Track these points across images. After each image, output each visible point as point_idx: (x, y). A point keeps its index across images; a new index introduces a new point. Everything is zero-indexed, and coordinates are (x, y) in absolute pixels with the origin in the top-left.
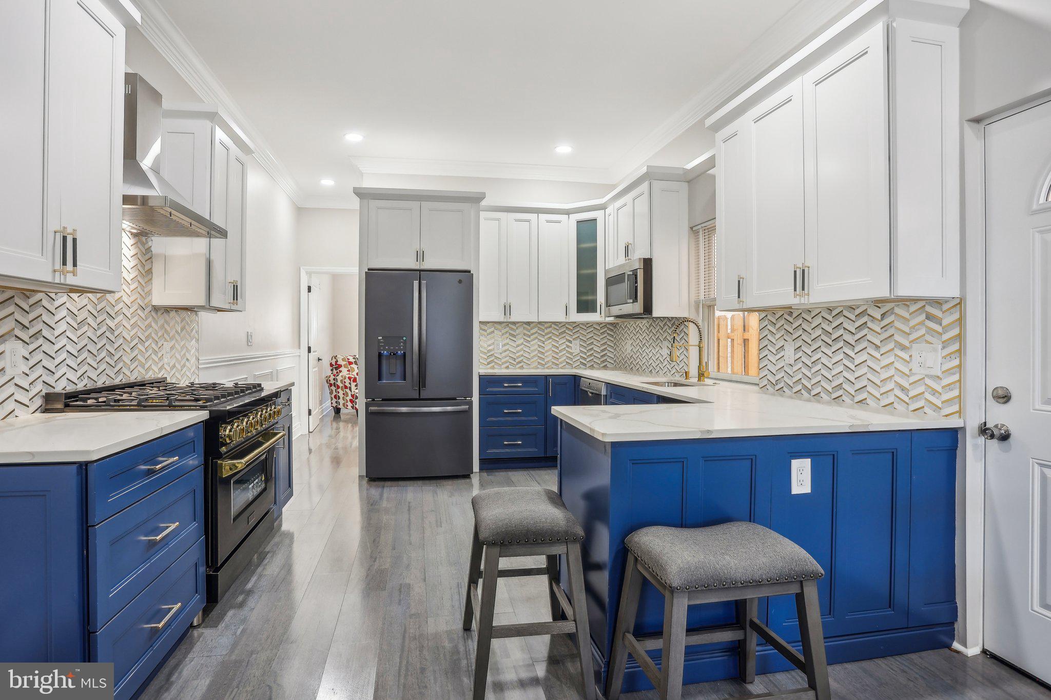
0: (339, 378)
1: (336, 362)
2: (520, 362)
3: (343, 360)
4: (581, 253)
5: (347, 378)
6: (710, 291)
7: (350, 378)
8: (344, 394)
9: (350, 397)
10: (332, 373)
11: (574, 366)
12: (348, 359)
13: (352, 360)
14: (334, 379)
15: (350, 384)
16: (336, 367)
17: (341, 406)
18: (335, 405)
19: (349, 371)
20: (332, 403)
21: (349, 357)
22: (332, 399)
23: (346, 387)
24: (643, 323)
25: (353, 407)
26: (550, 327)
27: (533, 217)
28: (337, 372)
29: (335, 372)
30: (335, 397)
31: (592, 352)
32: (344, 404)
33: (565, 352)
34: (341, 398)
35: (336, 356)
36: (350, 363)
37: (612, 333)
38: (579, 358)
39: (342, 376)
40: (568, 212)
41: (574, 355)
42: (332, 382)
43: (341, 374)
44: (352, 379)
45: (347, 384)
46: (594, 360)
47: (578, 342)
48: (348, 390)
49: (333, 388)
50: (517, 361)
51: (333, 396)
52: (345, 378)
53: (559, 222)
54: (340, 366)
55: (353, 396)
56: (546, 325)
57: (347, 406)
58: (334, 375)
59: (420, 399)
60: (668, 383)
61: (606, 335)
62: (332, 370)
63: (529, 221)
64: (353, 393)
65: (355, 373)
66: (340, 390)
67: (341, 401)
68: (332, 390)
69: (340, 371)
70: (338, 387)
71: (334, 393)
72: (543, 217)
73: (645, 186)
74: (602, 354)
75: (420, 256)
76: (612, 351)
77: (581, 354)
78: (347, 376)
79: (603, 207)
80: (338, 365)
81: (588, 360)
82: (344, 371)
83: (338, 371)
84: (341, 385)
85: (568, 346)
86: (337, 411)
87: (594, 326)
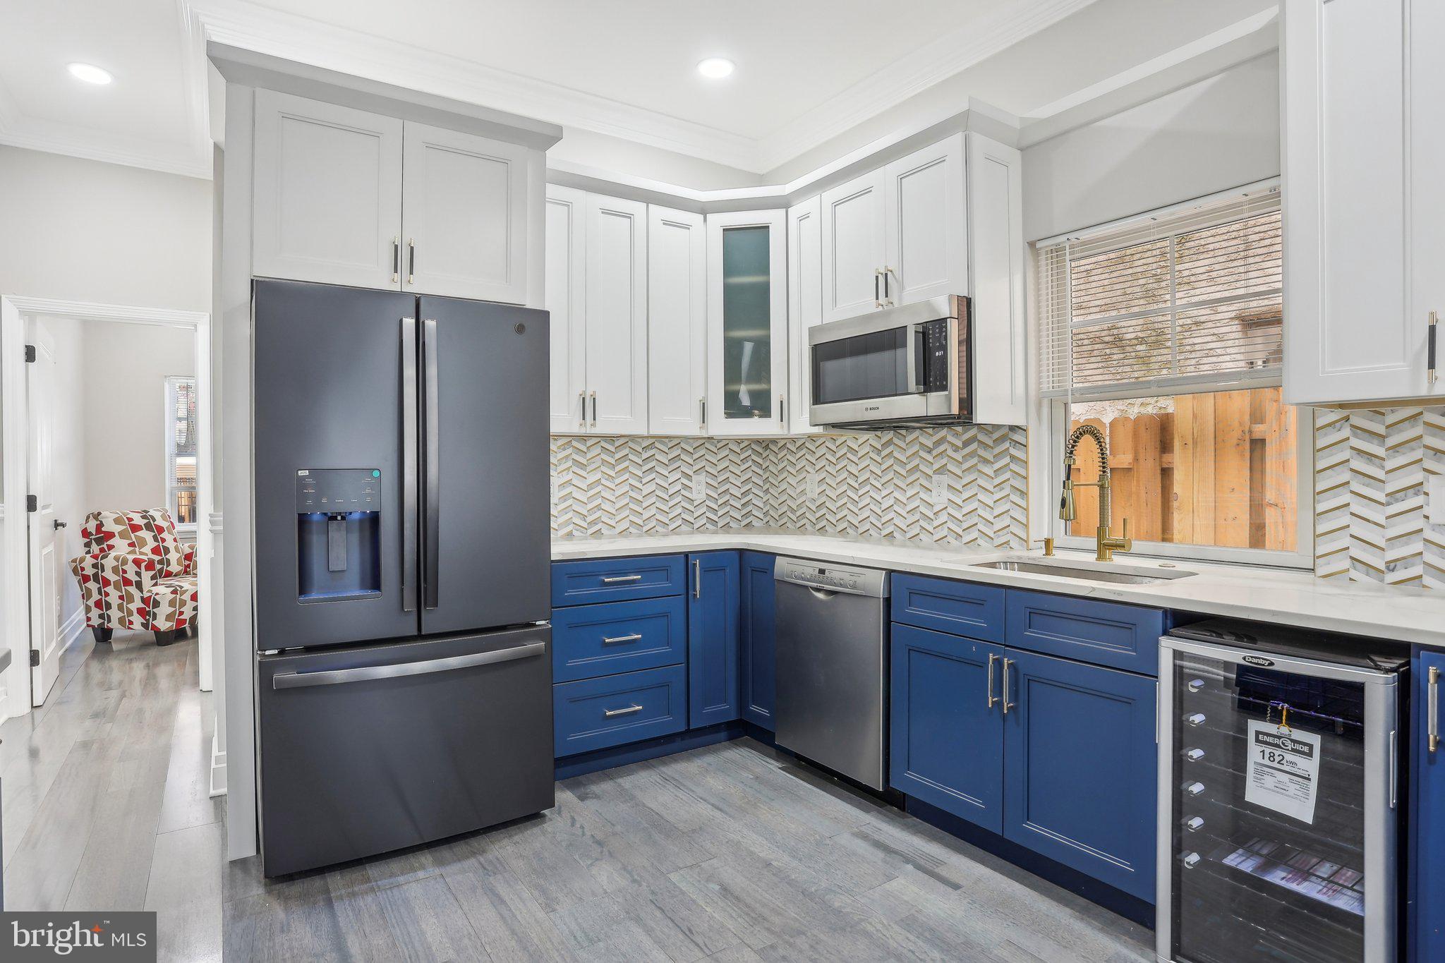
0: (109, 562)
1: (99, 527)
2: (594, 523)
3: (118, 521)
4: (732, 296)
5: (130, 562)
6: (1064, 375)
7: (137, 562)
8: (121, 598)
9: (138, 604)
10: (88, 552)
11: (696, 526)
12: (130, 519)
13: (138, 520)
14: (94, 566)
15: (138, 574)
16: (98, 537)
17: (114, 624)
18: (96, 621)
19: (132, 545)
20: (89, 619)
21: (131, 515)
22: (88, 609)
23: (127, 582)
24: (954, 437)
25: (145, 626)
26: (651, 446)
27: (637, 208)
28: (102, 550)
29: (95, 548)
30: (98, 604)
31: (727, 497)
32: (121, 621)
33: (679, 498)
34: (114, 606)
35: (99, 514)
36: (135, 528)
37: (760, 461)
38: (704, 509)
39: (116, 559)
40: (704, 210)
41: (695, 504)
42: (89, 571)
43: (113, 554)
44: (143, 565)
45: (131, 576)
46: (731, 513)
47: (702, 477)
48: (132, 589)
49: (92, 585)
50: (590, 519)
51: (91, 603)
52: (125, 562)
53: (687, 227)
54: (110, 535)
55: (144, 600)
56: (645, 443)
57: (131, 623)
58: (95, 557)
59: (420, 637)
60: (1006, 563)
61: (750, 463)
62: (88, 545)
63: (629, 216)
64: (146, 595)
65: (147, 549)
66: (110, 589)
67: (115, 614)
68: (89, 592)
69: (111, 547)
70: (106, 582)
71: (96, 597)
72: (658, 212)
73: (954, 143)
74: (743, 501)
75: (404, 258)
76: (761, 494)
77: (708, 503)
78: (131, 557)
79: (784, 203)
80: (104, 532)
81: (720, 513)
82: (121, 547)
83: (105, 546)
84: (113, 578)
85: (685, 487)
86: (103, 635)
87: (730, 446)
